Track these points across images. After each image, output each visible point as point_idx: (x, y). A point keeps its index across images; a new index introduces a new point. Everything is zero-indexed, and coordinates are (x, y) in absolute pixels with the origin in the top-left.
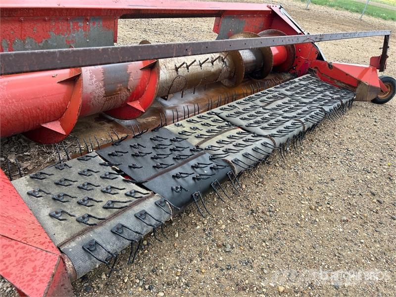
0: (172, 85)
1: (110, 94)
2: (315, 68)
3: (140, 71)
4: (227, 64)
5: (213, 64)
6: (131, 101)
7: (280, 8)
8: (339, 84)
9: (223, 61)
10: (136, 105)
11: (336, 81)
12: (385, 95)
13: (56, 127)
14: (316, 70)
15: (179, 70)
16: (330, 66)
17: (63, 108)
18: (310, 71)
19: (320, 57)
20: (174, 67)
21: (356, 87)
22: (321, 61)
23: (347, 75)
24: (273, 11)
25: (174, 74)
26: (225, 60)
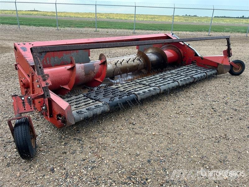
0: (114, 71)
1: (87, 74)
2: (195, 60)
3: (99, 65)
4: (142, 61)
5: (134, 62)
6: (96, 78)
7: (172, 35)
8: (209, 67)
9: (139, 60)
10: (99, 80)
11: (207, 66)
12: (239, 70)
13: (66, 87)
14: (195, 61)
15: (117, 64)
16: (202, 58)
17: (69, 79)
18: (192, 63)
19: (196, 55)
20: (114, 63)
21: (218, 67)
22: (196, 57)
23: (211, 61)
24: (168, 36)
25: (115, 66)
26: (140, 59)
